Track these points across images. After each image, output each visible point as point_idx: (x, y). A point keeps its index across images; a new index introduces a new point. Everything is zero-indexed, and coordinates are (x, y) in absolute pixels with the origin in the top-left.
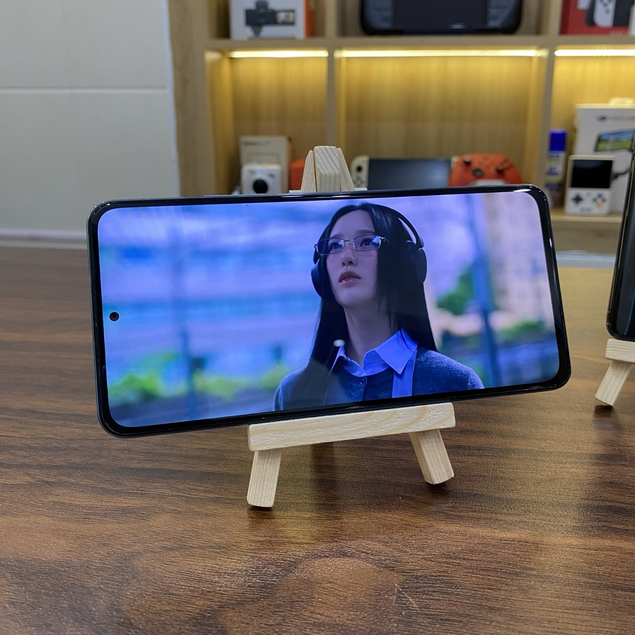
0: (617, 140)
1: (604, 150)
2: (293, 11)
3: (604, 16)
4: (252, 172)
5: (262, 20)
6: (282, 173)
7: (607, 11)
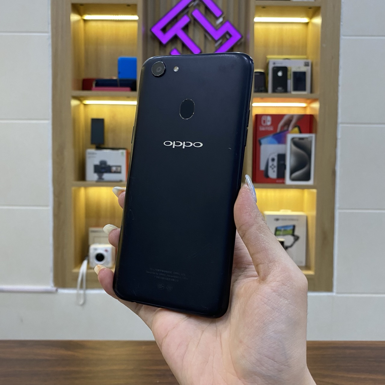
0: (285, 230)
1: (279, 235)
2: (120, 166)
3: (273, 174)
4: (96, 249)
5: (103, 170)
6: (112, 249)
7: (274, 171)
